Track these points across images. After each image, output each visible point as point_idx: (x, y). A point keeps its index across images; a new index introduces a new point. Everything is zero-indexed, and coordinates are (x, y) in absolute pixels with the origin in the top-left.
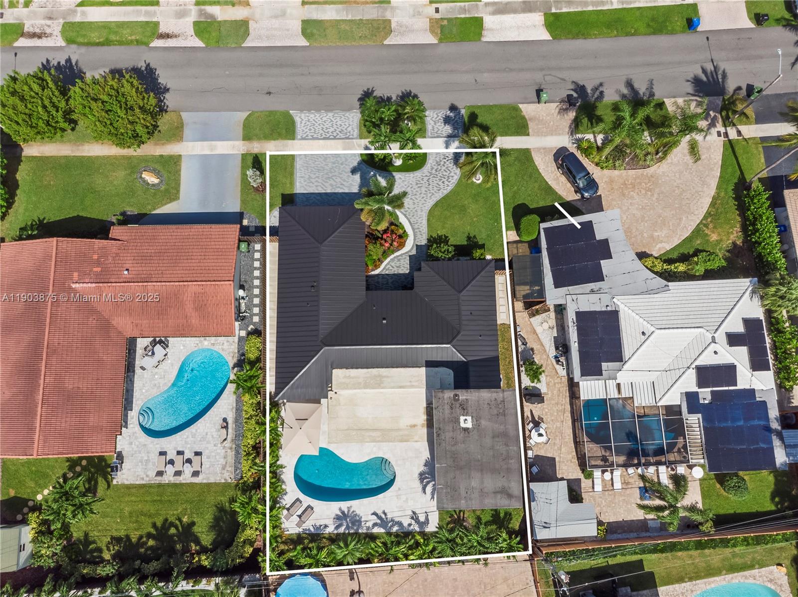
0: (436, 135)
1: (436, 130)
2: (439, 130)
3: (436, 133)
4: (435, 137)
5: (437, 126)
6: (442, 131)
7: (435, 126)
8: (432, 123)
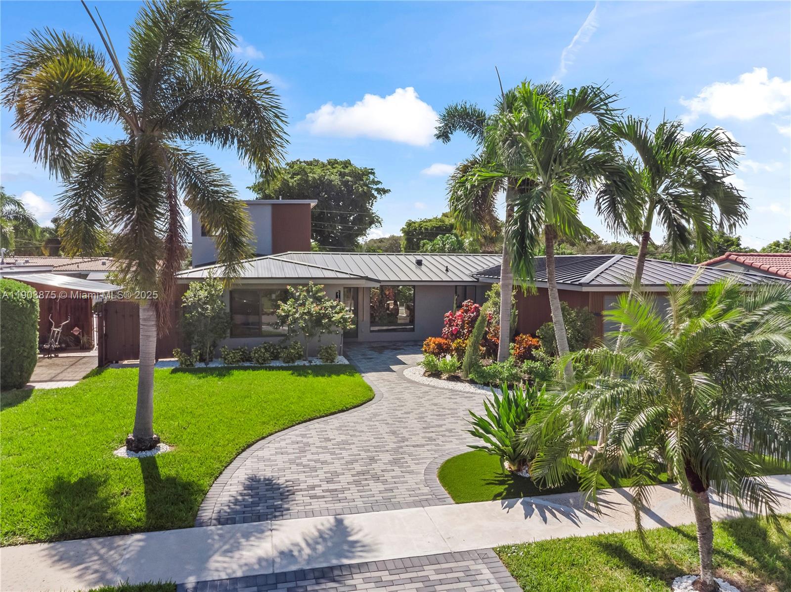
0: (429, 572)
3: (430, 585)
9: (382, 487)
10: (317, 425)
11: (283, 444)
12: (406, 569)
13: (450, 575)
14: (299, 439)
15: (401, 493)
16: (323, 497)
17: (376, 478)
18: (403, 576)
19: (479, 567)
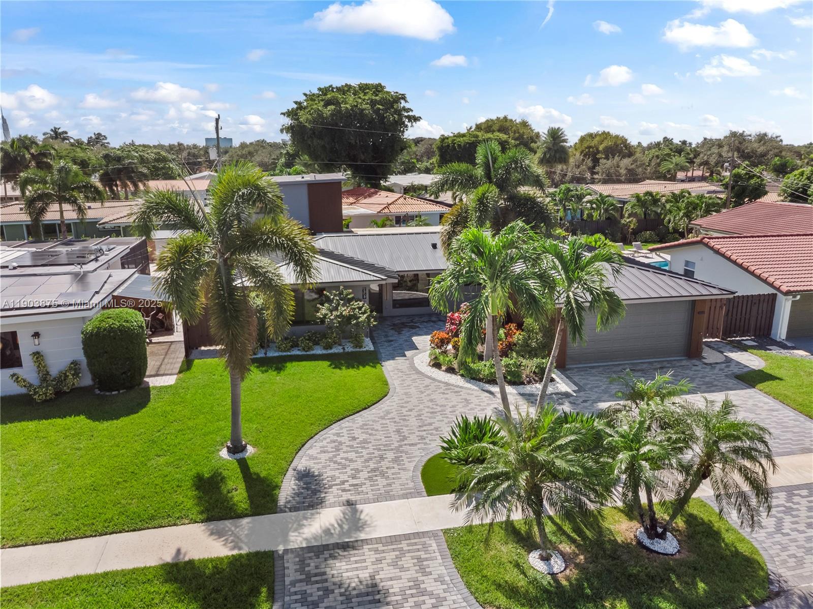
0: (404, 545)
1: (407, 561)
2: (394, 564)
3: (403, 553)
4: (407, 537)
5: (406, 575)
6: (379, 561)
7: (412, 573)
8: (429, 584)
9: (385, 482)
10: (347, 424)
11: (324, 443)
12: (392, 543)
13: (415, 547)
14: (335, 438)
15: (396, 488)
16: (349, 490)
17: (383, 474)
18: (390, 547)
19: (431, 542)
